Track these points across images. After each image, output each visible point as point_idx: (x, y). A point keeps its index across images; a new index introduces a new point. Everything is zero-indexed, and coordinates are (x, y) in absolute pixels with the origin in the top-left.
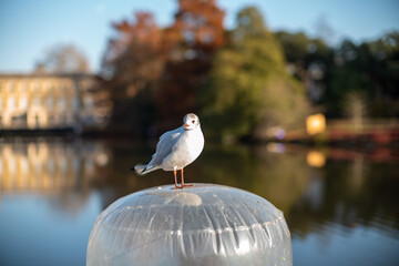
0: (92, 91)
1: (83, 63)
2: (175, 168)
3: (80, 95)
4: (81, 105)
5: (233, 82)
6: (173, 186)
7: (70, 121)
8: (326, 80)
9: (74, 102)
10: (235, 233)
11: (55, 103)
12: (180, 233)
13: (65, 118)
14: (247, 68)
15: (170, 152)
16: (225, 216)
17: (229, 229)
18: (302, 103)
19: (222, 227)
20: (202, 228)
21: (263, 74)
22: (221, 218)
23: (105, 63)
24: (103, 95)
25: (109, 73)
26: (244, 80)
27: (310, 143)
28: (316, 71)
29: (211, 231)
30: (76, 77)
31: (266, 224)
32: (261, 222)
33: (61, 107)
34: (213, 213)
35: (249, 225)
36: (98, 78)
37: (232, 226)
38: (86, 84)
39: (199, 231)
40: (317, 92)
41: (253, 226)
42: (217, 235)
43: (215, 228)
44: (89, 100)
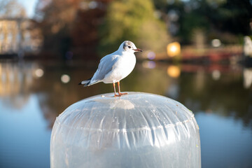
0: (30, 29)
1: (23, 11)
2: (114, 82)
3: (22, 32)
4: (22, 38)
5: (121, 23)
6: (113, 94)
7: (15, 49)
8: (180, 22)
9: (18, 37)
10: (165, 129)
11: (5, 37)
12: (124, 130)
13: (12, 46)
14: (130, 13)
15: (110, 70)
16: (157, 117)
17: (161, 127)
18: (164, 36)
19: (156, 126)
20: (141, 127)
21: (140, 17)
22: (154, 118)
23: (37, 10)
24: (37, 32)
25: (40, 17)
26: (128, 21)
27: (170, 61)
28: (173, 16)
29: (147, 128)
30: (19, 20)
31: (185, 121)
32: (181, 120)
33: (9, 39)
34: (148, 115)
35: (174, 123)
36: (33, 21)
37: (163, 125)
38: (25, 25)
39: (139, 129)
40: (175, 29)
41: (177, 124)
42: (152, 131)
43: (150, 126)
44: (27, 35)
